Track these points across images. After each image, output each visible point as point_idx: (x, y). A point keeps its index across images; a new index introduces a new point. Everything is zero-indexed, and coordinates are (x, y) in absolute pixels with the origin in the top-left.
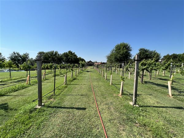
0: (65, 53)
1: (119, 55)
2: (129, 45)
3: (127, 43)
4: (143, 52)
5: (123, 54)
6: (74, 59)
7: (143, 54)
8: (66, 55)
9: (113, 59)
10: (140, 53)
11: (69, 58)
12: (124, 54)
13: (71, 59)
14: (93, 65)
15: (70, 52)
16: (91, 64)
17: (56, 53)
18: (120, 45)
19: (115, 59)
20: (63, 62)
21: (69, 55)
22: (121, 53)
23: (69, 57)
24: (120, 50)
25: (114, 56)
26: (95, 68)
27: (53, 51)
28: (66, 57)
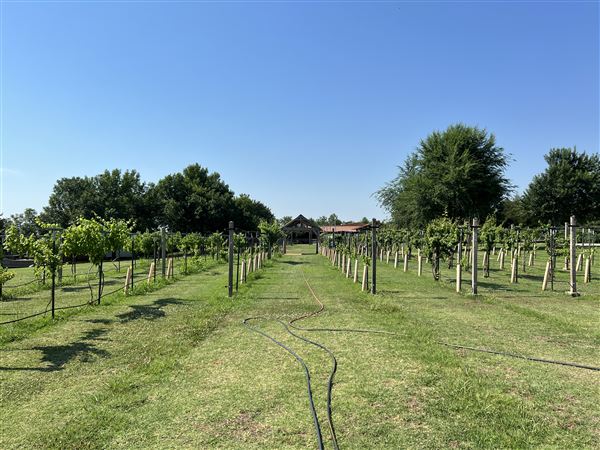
0: (169, 178)
1: (439, 188)
2: (488, 138)
3: (480, 129)
4: (566, 171)
5: (457, 183)
6: (217, 206)
7: (566, 178)
8: (175, 187)
9: (412, 206)
10: (553, 173)
11: (194, 205)
12: (465, 183)
13: (205, 209)
14: (314, 236)
15: (196, 173)
16: (303, 232)
17: (131, 181)
18: (447, 137)
19: (421, 204)
20: (163, 223)
21: (190, 191)
22: (450, 177)
23: (193, 198)
24: (443, 164)
25: (414, 194)
26: (323, 250)
27: (116, 173)
28: (177, 199)
